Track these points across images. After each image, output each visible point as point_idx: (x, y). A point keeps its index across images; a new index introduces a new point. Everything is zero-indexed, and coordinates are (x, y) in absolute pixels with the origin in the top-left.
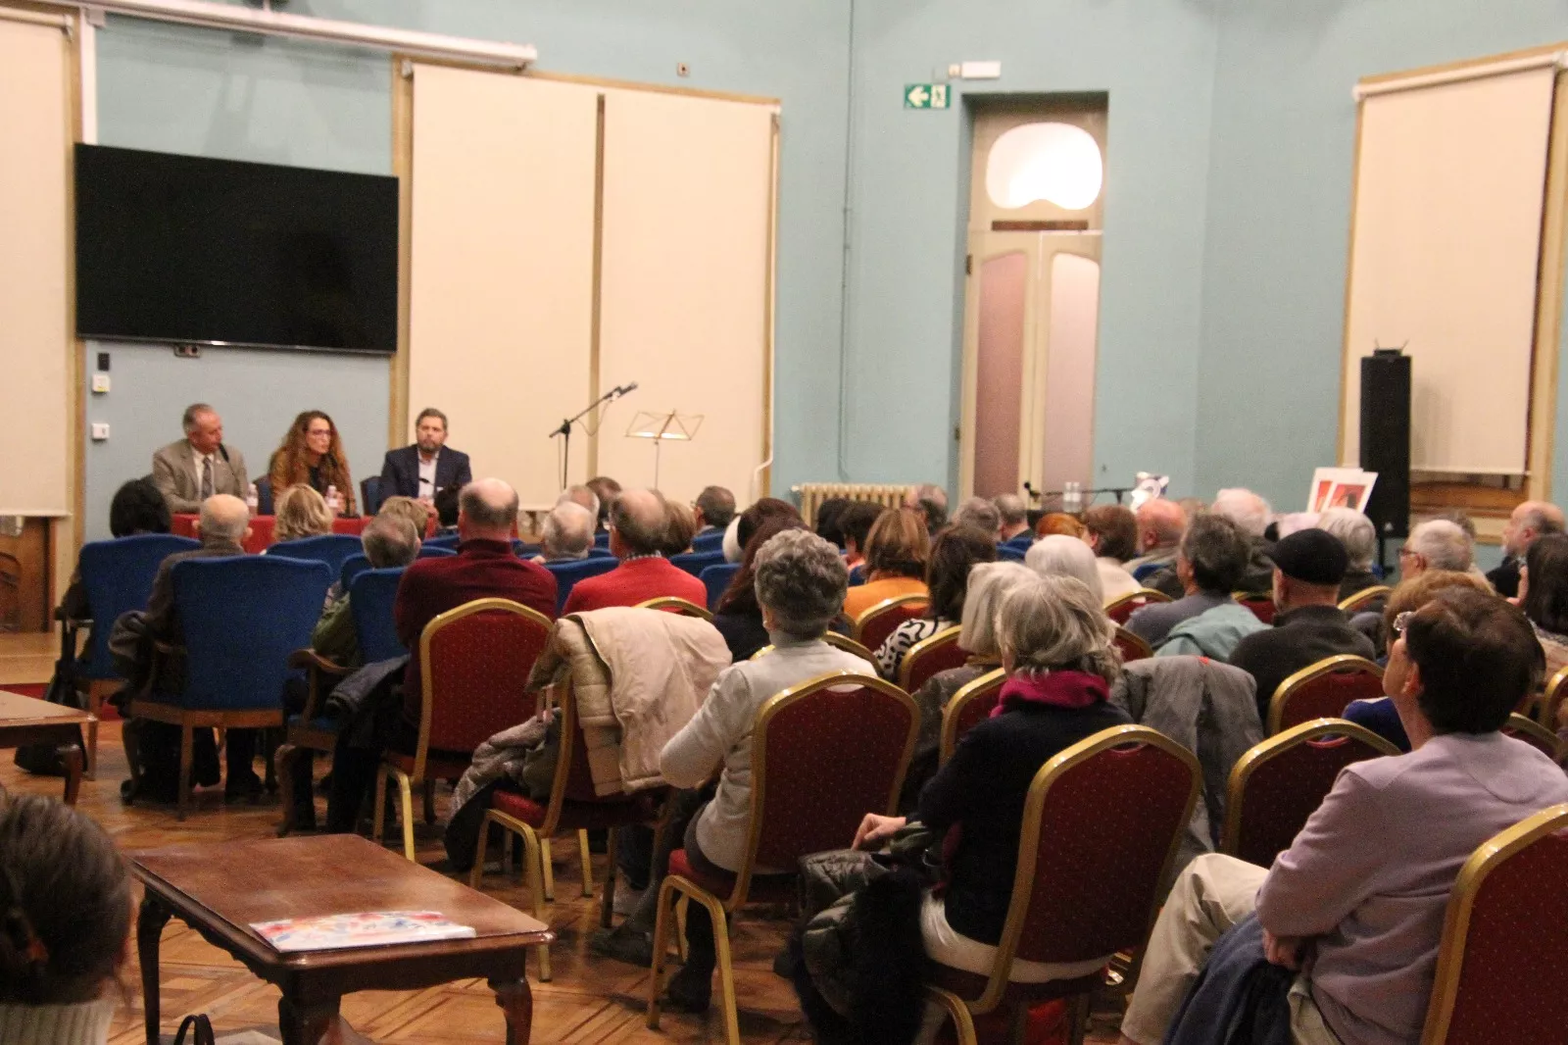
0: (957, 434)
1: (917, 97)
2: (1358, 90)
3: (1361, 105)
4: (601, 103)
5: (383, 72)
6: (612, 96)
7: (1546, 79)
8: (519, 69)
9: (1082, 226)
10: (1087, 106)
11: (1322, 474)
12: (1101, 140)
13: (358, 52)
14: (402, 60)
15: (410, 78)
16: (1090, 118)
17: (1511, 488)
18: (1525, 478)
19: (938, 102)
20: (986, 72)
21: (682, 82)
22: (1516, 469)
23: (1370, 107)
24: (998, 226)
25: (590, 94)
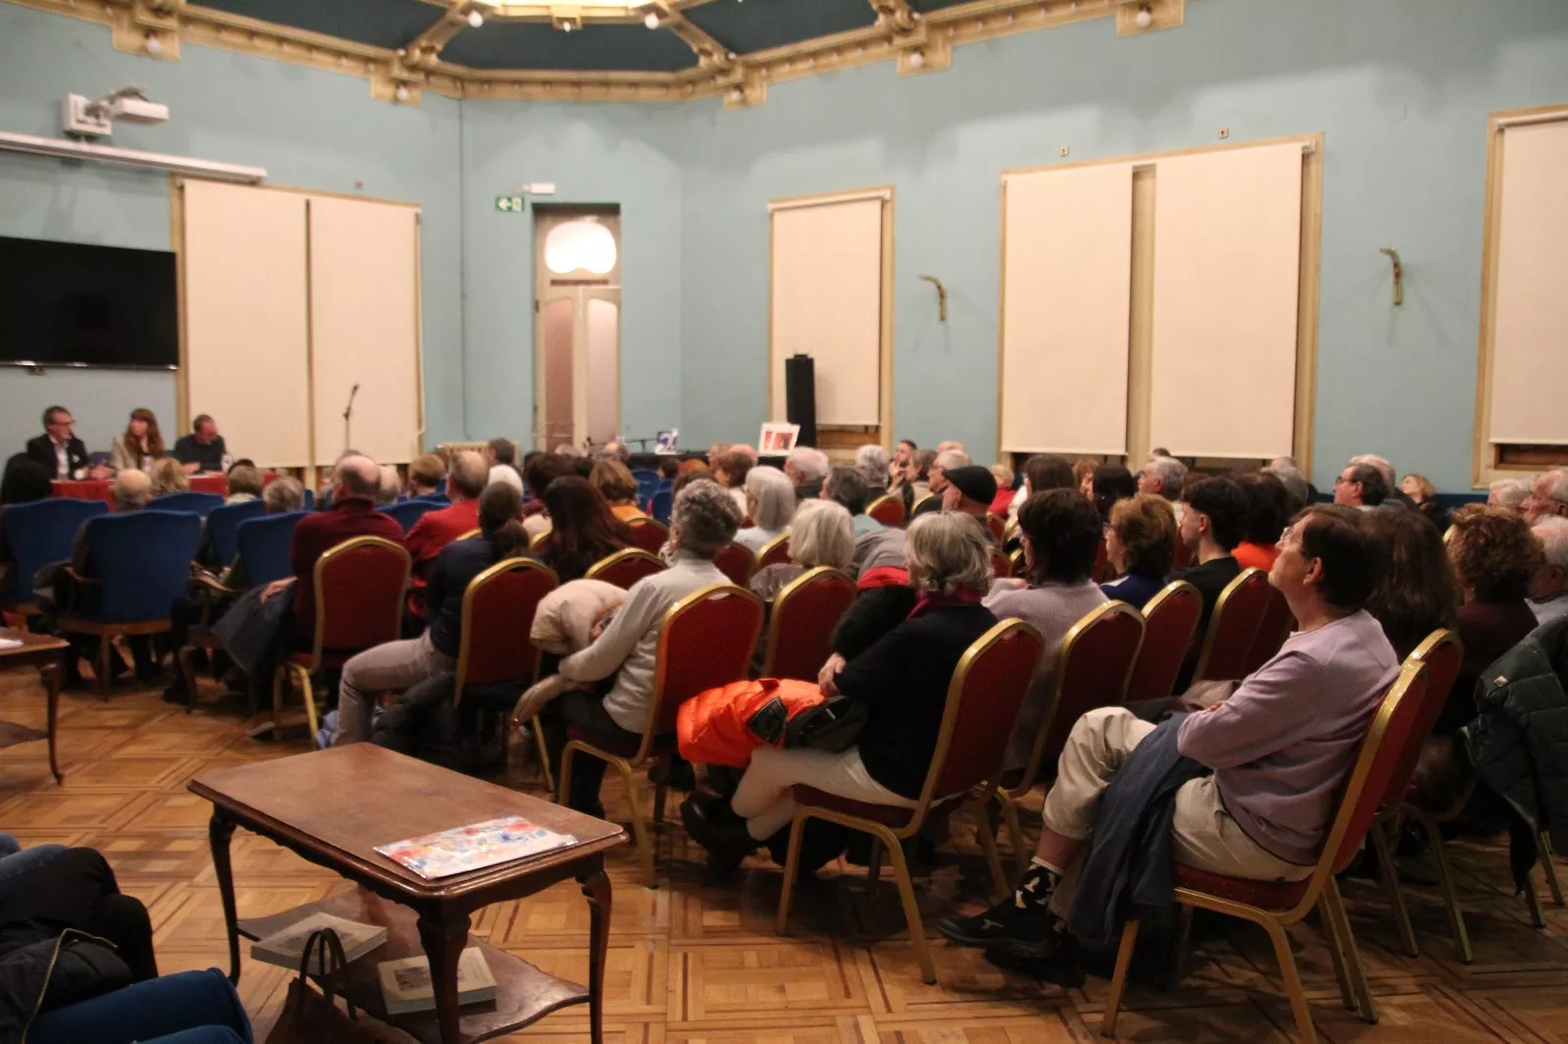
0: (535, 409)
1: (503, 204)
2: (770, 207)
3: (771, 216)
4: (308, 205)
5: (163, 184)
6: (317, 202)
7: (877, 205)
8: (253, 182)
9: (605, 282)
10: (607, 212)
11: (766, 427)
12: (616, 233)
13: (146, 172)
14: (176, 177)
15: (182, 188)
16: (611, 220)
17: (871, 433)
18: (877, 428)
19: (517, 207)
20: (545, 190)
21: (358, 192)
22: (873, 421)
23: (778, 217)
24: (555, 283)
25: (299, 200)
